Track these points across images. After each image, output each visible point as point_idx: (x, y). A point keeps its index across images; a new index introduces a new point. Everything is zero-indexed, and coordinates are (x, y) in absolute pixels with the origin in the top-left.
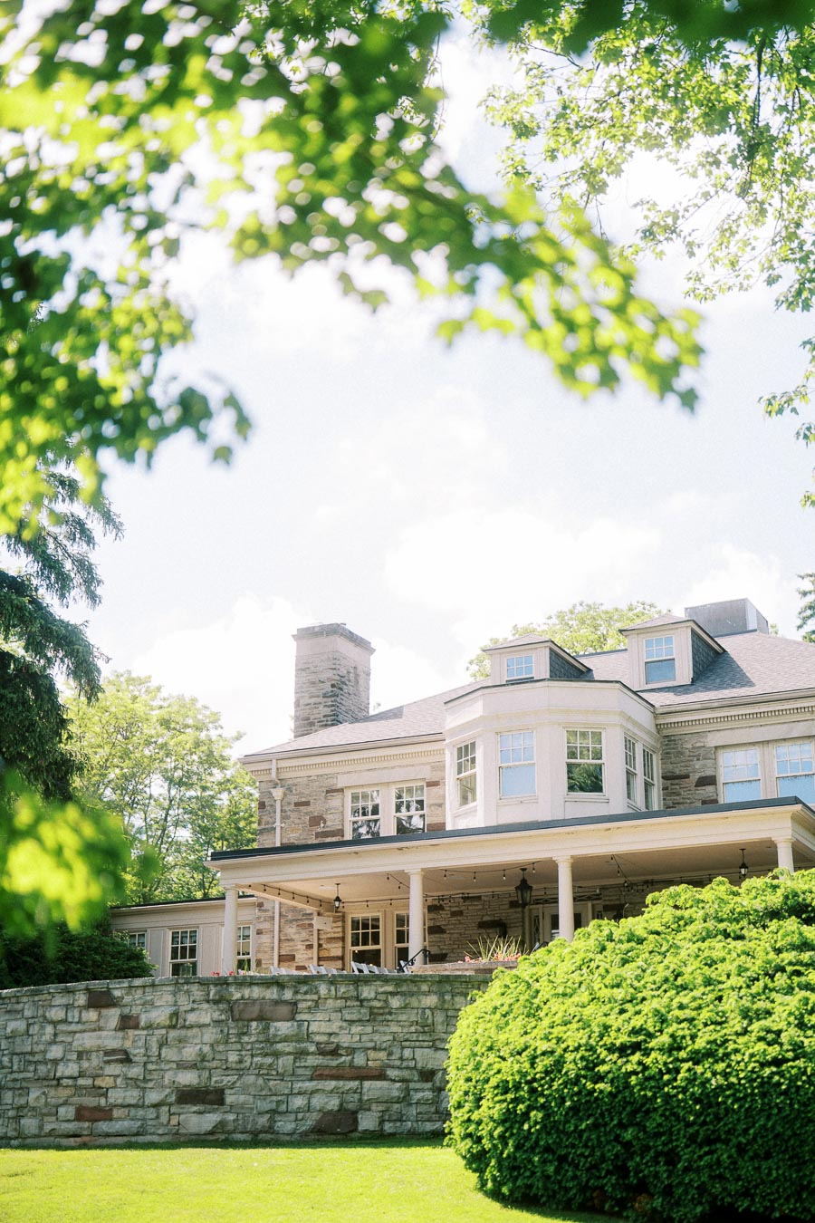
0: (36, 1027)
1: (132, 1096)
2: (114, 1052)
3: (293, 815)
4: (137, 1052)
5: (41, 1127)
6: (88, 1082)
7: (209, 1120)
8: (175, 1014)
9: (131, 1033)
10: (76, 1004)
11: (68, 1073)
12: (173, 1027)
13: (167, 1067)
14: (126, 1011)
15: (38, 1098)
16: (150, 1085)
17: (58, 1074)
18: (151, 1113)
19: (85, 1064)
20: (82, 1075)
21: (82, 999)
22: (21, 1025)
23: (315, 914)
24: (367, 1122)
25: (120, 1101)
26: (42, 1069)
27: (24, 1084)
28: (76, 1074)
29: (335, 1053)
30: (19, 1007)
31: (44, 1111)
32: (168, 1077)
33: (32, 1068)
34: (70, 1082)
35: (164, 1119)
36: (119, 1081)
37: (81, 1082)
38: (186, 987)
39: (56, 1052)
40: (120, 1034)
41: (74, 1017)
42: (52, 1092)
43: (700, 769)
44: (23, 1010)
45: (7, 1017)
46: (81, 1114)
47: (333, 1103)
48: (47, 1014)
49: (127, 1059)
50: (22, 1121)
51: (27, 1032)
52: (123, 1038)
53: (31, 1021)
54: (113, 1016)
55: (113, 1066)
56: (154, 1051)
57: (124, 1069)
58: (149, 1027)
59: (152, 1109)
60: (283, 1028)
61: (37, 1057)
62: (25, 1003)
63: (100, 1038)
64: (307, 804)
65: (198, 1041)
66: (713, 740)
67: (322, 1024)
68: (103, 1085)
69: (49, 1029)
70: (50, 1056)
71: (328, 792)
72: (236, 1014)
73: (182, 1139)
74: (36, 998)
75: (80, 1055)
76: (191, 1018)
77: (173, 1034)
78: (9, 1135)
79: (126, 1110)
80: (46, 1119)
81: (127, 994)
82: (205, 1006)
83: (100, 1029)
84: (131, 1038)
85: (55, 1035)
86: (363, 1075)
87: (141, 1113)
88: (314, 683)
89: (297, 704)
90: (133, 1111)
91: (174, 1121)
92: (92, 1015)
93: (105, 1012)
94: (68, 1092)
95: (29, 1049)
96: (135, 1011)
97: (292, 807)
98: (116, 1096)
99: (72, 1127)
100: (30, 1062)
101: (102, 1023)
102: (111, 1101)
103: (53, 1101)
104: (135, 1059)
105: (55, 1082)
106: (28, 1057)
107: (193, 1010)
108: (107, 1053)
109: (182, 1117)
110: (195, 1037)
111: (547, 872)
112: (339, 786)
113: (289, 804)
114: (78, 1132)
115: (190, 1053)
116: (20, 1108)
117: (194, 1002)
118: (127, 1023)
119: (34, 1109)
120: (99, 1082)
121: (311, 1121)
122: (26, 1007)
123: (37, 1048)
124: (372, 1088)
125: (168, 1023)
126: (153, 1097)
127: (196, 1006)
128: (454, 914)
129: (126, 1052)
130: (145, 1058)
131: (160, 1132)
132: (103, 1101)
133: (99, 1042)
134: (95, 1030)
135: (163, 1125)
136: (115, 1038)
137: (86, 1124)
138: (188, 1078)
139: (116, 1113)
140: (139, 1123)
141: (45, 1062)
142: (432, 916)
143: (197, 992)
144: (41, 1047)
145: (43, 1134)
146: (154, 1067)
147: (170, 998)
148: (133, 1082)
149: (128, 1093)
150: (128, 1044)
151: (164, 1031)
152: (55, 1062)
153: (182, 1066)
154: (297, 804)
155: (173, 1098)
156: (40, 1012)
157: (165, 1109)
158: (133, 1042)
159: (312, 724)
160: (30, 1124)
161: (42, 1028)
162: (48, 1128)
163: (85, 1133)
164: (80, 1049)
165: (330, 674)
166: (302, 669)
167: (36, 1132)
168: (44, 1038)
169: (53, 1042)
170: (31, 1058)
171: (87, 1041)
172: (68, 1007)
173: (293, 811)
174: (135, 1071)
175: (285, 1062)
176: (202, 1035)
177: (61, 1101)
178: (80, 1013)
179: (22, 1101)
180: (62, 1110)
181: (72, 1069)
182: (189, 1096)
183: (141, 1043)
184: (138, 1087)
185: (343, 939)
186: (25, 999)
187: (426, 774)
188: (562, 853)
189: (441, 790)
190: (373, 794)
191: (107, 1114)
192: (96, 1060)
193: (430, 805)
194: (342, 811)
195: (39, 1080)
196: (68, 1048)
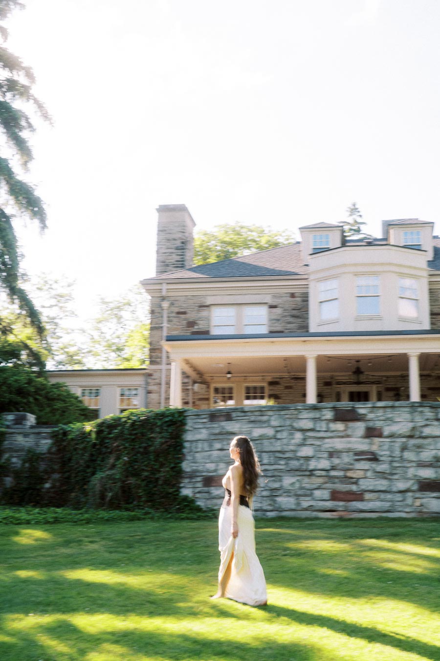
0: (284, 434)
1: (382, 484)
2: (362, 453)
3: (175, 320)
4: (384, 453)
5: (298, 504)
6: (341, 474)
8: (414, 429)
9: (377, 440)
10: (324, 418)
11: (321, 466)
12: (411, 437)
13: (409, 465)
14: (371, 424)
15: (293, 484)
16: (396, 477)
17: (311, 467)
18: (399, 497)
19: (336, 461)
20: (333, 468)
21: (329, 415)
22: (270, 432)
23: (191, 383)
25: (371, 488)
26: (294, 464)
27: (276, 474)
28: (329, 468)
30: (265, 418)
31: (300, 492)
32: (411, 472)
33: (282, 462)
34: (323, 473)
35: (409, 501)
36: (369, 474)
37: (333, 473)
38: (420, 409)
39: (307, 452)
40: (367, 440)
41: (321, 427)
42: (306, 480)
44: (268, 421)
45: (251, 425)
46: (335, 496)
48: (295, 425)
49: (374, 458)
50: (279, 499)
51: (275, 438)
52: (371, 444)
53: (279, 429)
54: (359, 428)
55: (363, 462)
56: (397, 453)
57: (374, 465)
58: (391, 436)
59: (399, 495)
61: (287, 455)
62: (271, 416)
63: (349, 442)
64: (184, 313)
65: (432, 447)
68: (354, 476)
69: (298, 436)
70: (300, 454)
71: (201, 306)
73: (425, 516)
74: (283, 413)
75: (332, 454)
76: (427, 431)
77: (412, 442)
78: (265, 508)
79: (376, 494)
80: (302, 498)
81: (371, 412)
82: (436, 423)
83: (348, 436)
84: (377, 443)
85: (305, 439)
87: (389, 496)
88: (168, 240)
89: (158, 252)
90: (382, 496)
91: (418, 503)
92: (340, 426)
93: (351, 424)
94: (321, 480)
95: (279, 449)
96: (378, 424)
97: (174, 315)
98: (364, 484)
99: (329, 504)
100: (281, 458)
101: (349, 432)
102: (363, 487)
103: (308, 486)
104: (381, 459)
105: (308, 473)
106: (278, 455)
107: (427, 425)
108: (356, 454)
109: (424, 501)
110: (429, 444)
112: (208, 303)
113: (172, 312)
114: (333, 509)
115: (427, 455)
116: (272, 490)
117: (427, 420)
118: (372, 433)
119: (288, 491)
120: (349, 474)
122: (273, 418)
123: (286, 448)
125: (408, 434)
126: (401, 485)
127: (429, 423)
128: (287, 387)
129: (373, 453)
130: (390, 458)
131: (407, 510)
132: (354, 488)
133: (349, 446)
134: (342, 437)
135: (408, 505)
136: (363, 443)
137: (341, 503)
138: (427, 474)
139: (367, 496)
140: (388, 504)
141: (298, 459)
142: (271, 388)
144: (292, 448)
145: (299, 508)
146: (398, 465)
147: (408, 416)
148: (382, 475)
149: (377, 483)
150: (374, 448)
151: (404, 440)
152: (307, 458)
153: (421, 465)
154: (178, 313)
155: (415, 487)
156: (288, 423)
157: (410, 494)
158: (375, 445)
159: (167, 265)
160: (285, 501)
161: (292, 434)
162: (305, 504)
163: (340, 509)
164: (331, 450)
165: (180, 235)
166: (162, 231)
167: (293, 507)
168: (293, 441)
169: (302, 445)
170: (281, 455)
171: (337, 444)
172: (314, 419)
173: (175, 317)
174: (383, 467)
176: (436, 443)
177: (315, 486)
178: (327, 424)
179: (276, 485)
180: (317, 493)
181: (325, 464)
182: (428, 486)
183: (386, 447)
184: (386, 478)
185: (207, 399)
186: (270, 413)
187: (269, 299)
188: (414, 349)
189: (278, 311)
190: (231, 312)
191: (358, 496)
192: (347, 459)
193: (271, 320)
194: (208, 319)
195: (292, 471)
196: (318, 449)
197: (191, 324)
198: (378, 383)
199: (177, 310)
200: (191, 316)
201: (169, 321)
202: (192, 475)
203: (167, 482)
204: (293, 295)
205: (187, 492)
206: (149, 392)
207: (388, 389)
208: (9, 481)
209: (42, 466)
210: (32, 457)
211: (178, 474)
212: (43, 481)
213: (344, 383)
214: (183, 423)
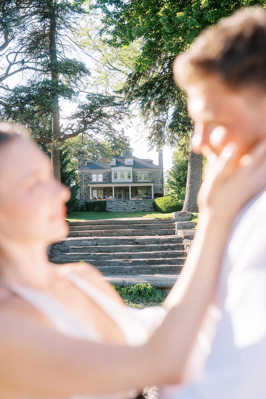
7: (135, 210)
24: (146, 210)
29: (143, 206)
39: (121, 205)
43: (136, 175)
46: (124, 210)
47: (143, 209)
49: (128, 206)
54: (126, 203)
60: (140, 204)
66: (137, 172)
67: (142, 204)
72: (137, 203)
75: (123, 205)
86: (145, 207)
111: (128, 187)
112: (91, 174)
115: (133, 205)
118: (127, 203)
121: (142, 210)
124: (146, 208)
138: (133, 207)
142: (104, 190)
143: (133, 201)
148: (128, 208)
153: (132, 206)
158: (128, 204)
169: (120, 204)
171: (124, 204)
174: (128, 207)
175: (140, 206)
182: (133, 209)
187: (103, 173)
188: (130, 185)
189: (105, 175)
190: (96, 175)
191: (126, 210)
192: (125, 206)
193: (103, 177)
194: (92, 177)
195: (119, 207)
196: (122, 205)
197: (89, 178)
198: (123, 189)
199: (85, 175)
200: (88, 176)
201: (84, 177)
202: (108, 208)
203: (105, 209)
204: (107, 172)
205: (107, 210)
206: (80, 191)
207: (125, 190)
208: (79, 209)
209: (84, 207)
210: (82, 206)
211: (106, 208)
212: (84, 209)
213: (117, 189)
214: (106, 202)
